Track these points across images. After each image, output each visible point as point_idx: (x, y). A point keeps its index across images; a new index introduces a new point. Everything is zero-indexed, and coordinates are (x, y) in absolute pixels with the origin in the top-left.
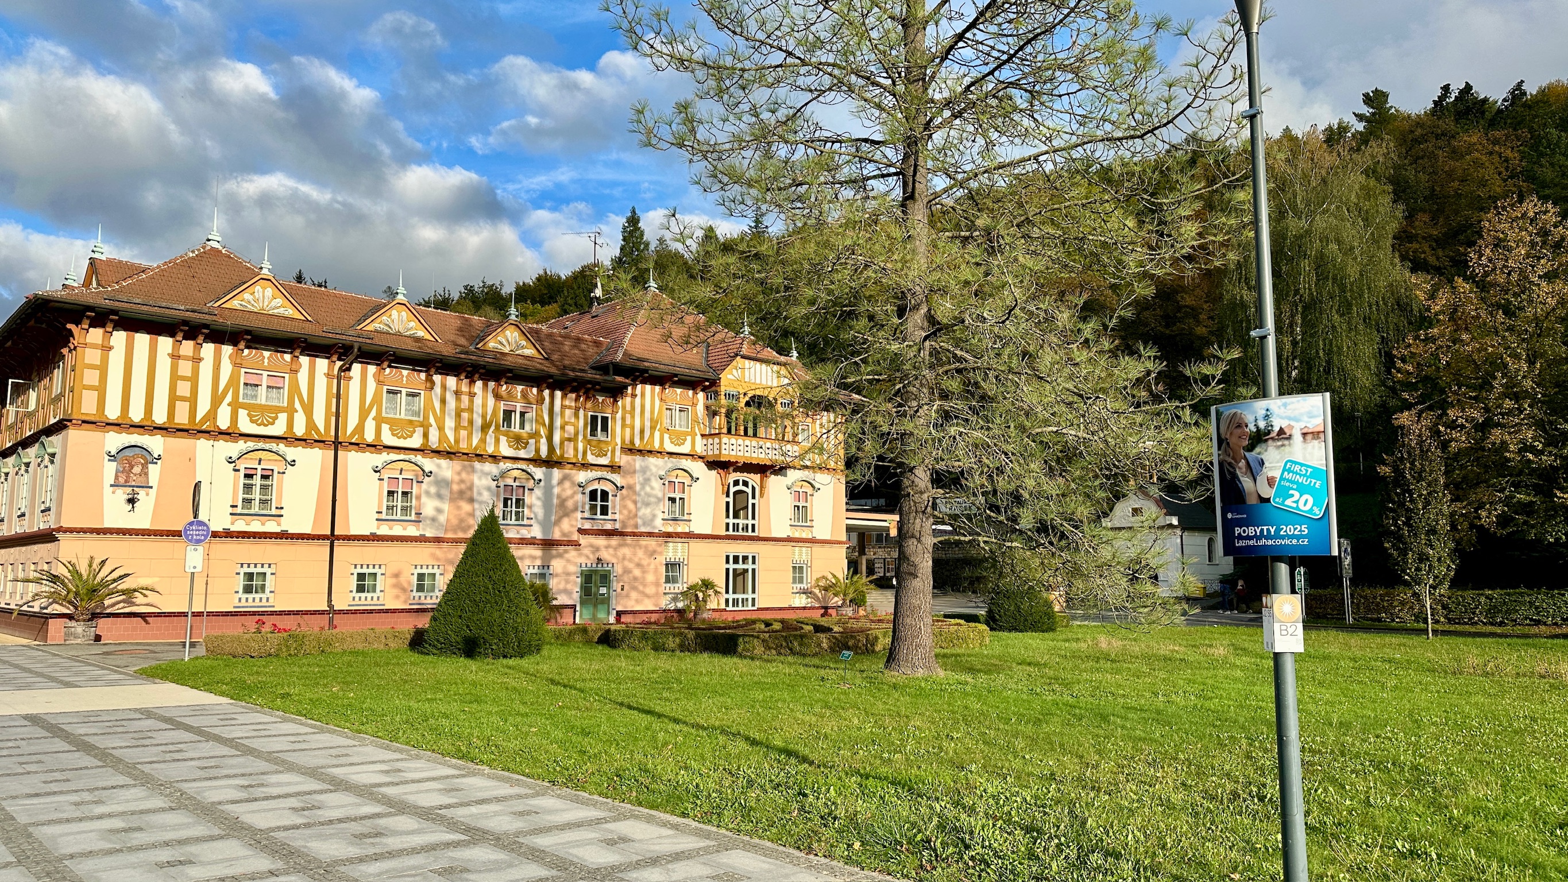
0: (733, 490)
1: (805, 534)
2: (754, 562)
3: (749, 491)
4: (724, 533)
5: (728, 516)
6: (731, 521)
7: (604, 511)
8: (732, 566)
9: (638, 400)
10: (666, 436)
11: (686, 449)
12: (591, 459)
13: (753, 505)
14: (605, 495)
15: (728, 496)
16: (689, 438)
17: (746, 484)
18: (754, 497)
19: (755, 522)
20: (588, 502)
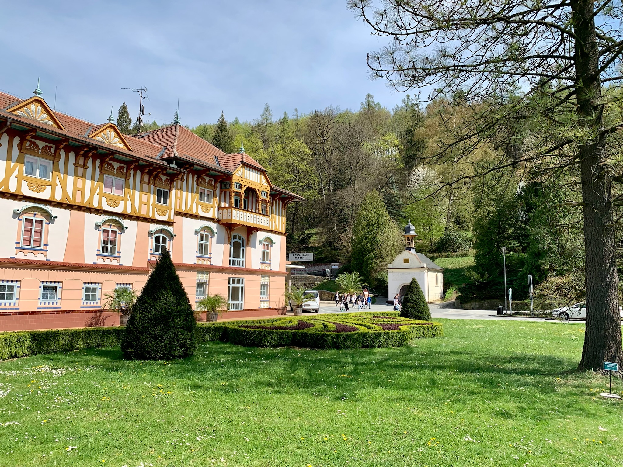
0: (233, 241)
1: (267, 268)
2: (242, 284)
3: (241, 242)
4: (227, 265)
5: (230, 256)
6: (232, 259)
8: (231, 285)
9: (185, 182)
10: (200, 207)
11: (209, 215)
12: (157, 217)
13: (243, 250)
14: (164, 240)
15: (231, 244)
16: (212, 209)
17: (240, 238)
18: (243, 246)
19: (244, 260)
20: (154, 244)
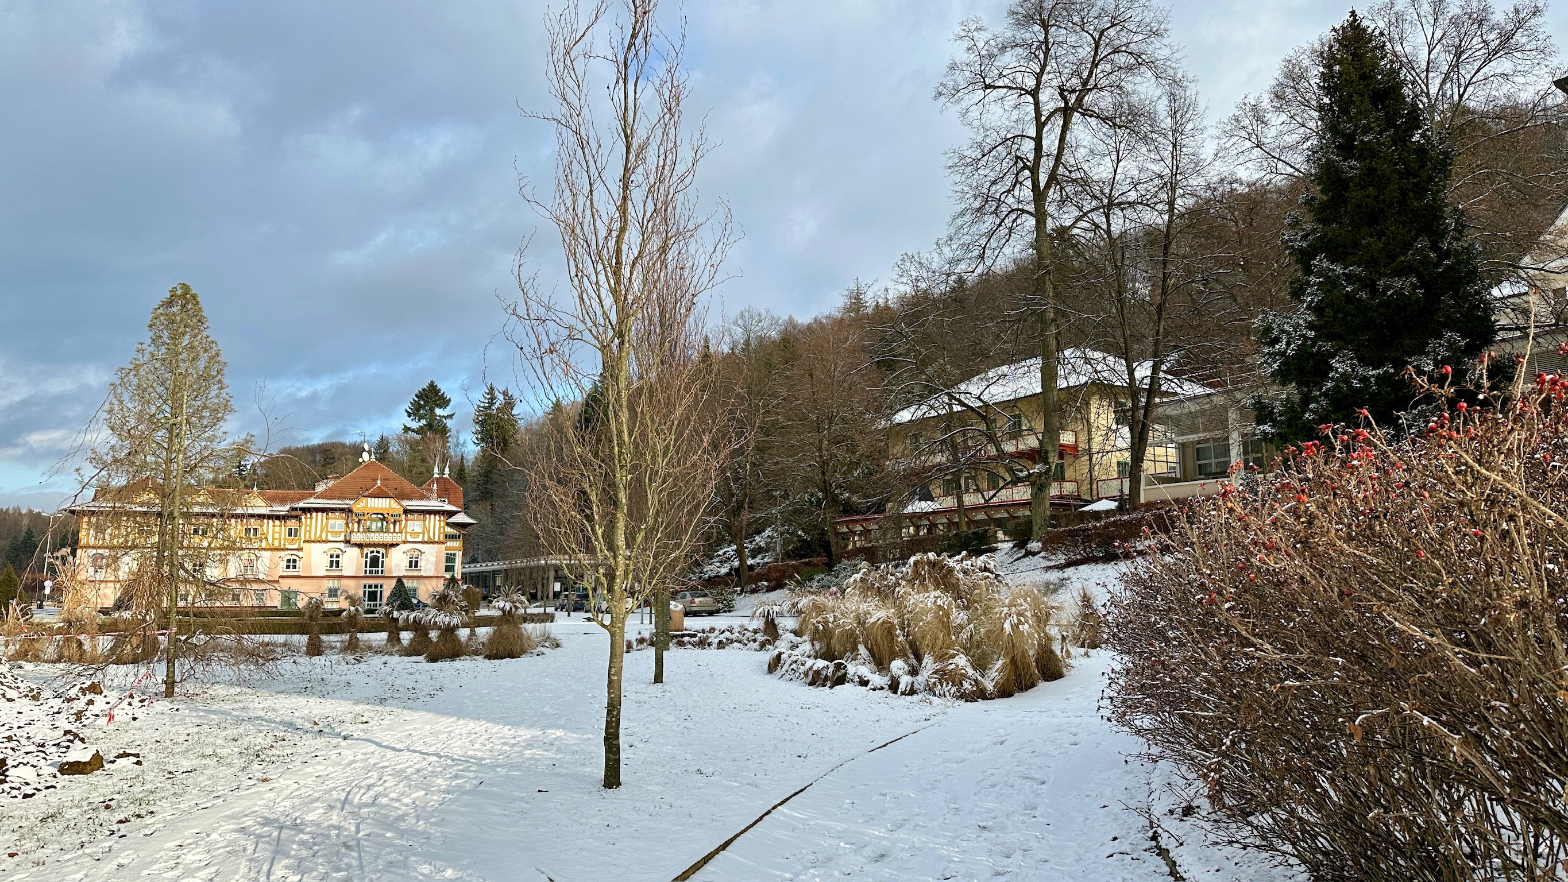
0: (369, 555)
1: (416, 574)
2: (381, 586)
3: (379, 555)
4: (363, 574)
5: (367, 567)
6: (368, 569)
7: (294, 567)
8: (369, 589)
9: (314, 520)
10: (331, 534)
11: (341, 538)
12: (288, 546)
13: (381, 561)
14: (295, 561)
15: (365, 558)
16: (343, 534)
17: (378, 552)
18: (383, 558)
19: (383, 569)
20: (285, 564)
